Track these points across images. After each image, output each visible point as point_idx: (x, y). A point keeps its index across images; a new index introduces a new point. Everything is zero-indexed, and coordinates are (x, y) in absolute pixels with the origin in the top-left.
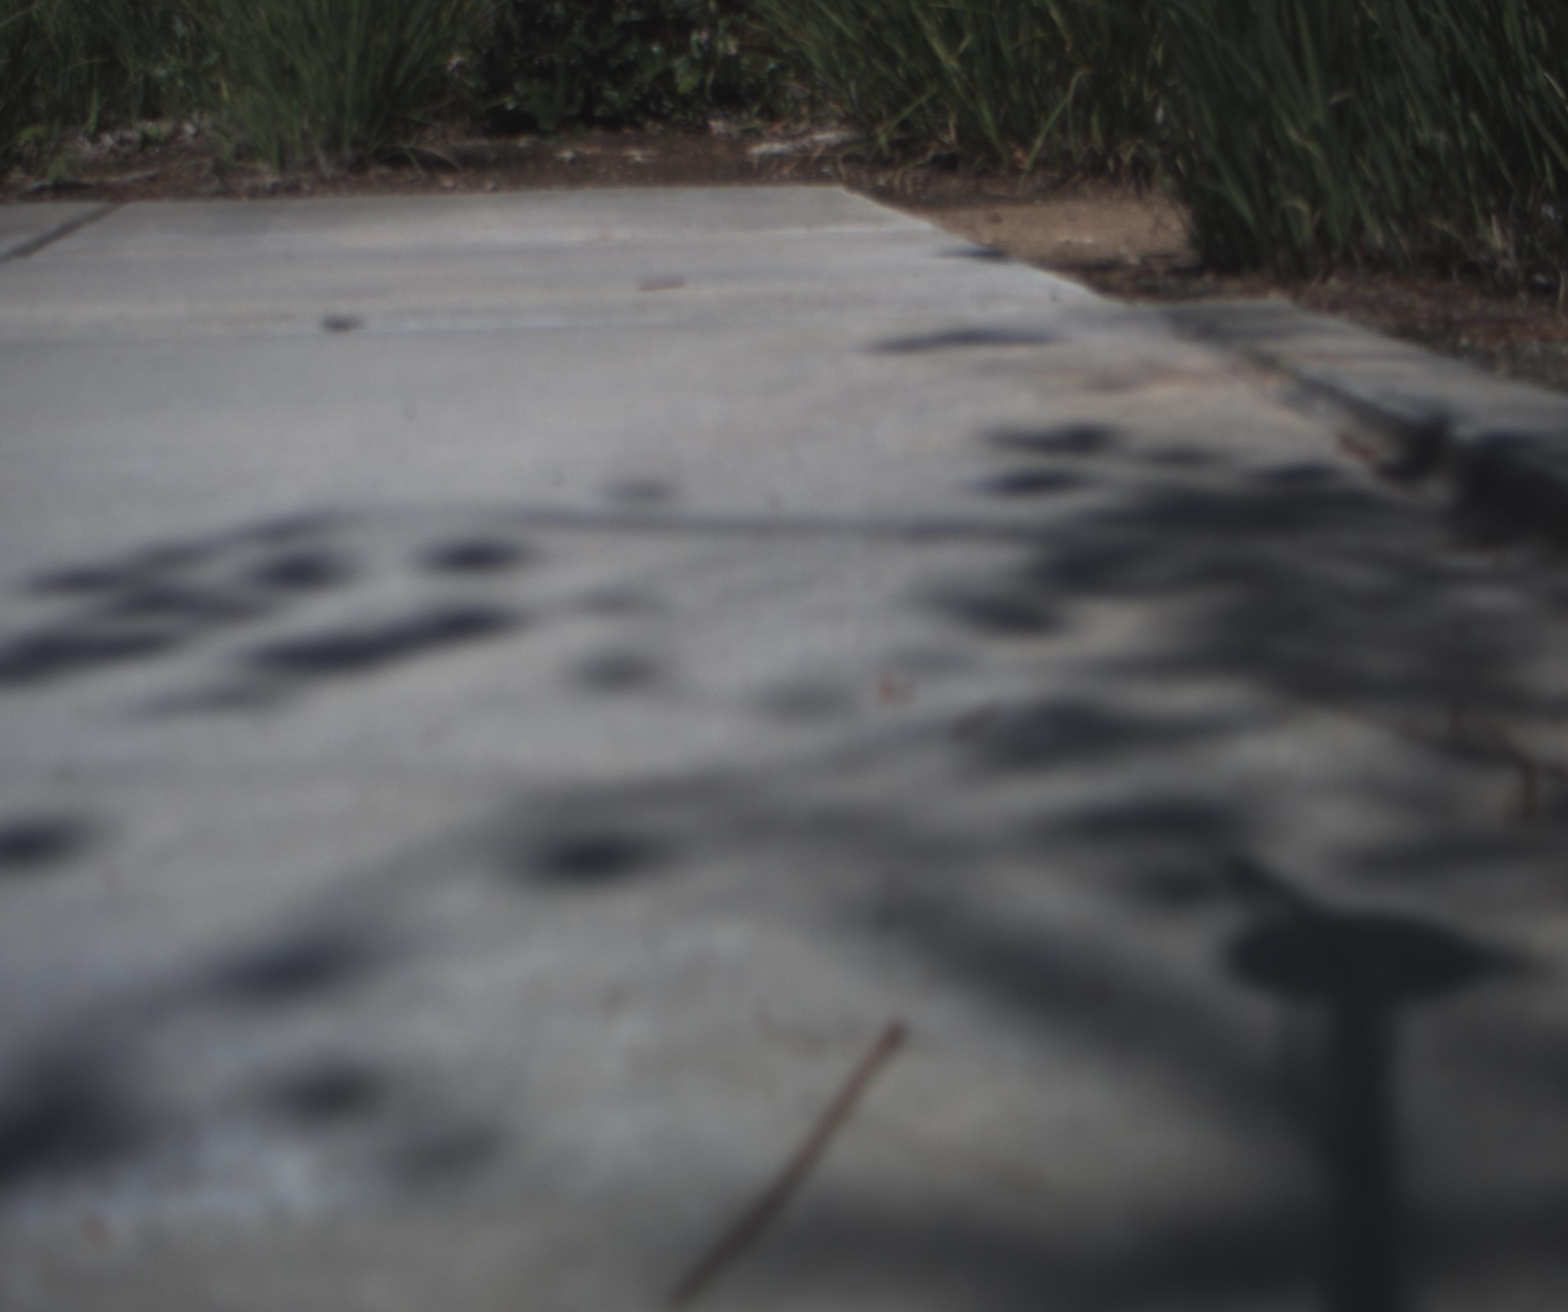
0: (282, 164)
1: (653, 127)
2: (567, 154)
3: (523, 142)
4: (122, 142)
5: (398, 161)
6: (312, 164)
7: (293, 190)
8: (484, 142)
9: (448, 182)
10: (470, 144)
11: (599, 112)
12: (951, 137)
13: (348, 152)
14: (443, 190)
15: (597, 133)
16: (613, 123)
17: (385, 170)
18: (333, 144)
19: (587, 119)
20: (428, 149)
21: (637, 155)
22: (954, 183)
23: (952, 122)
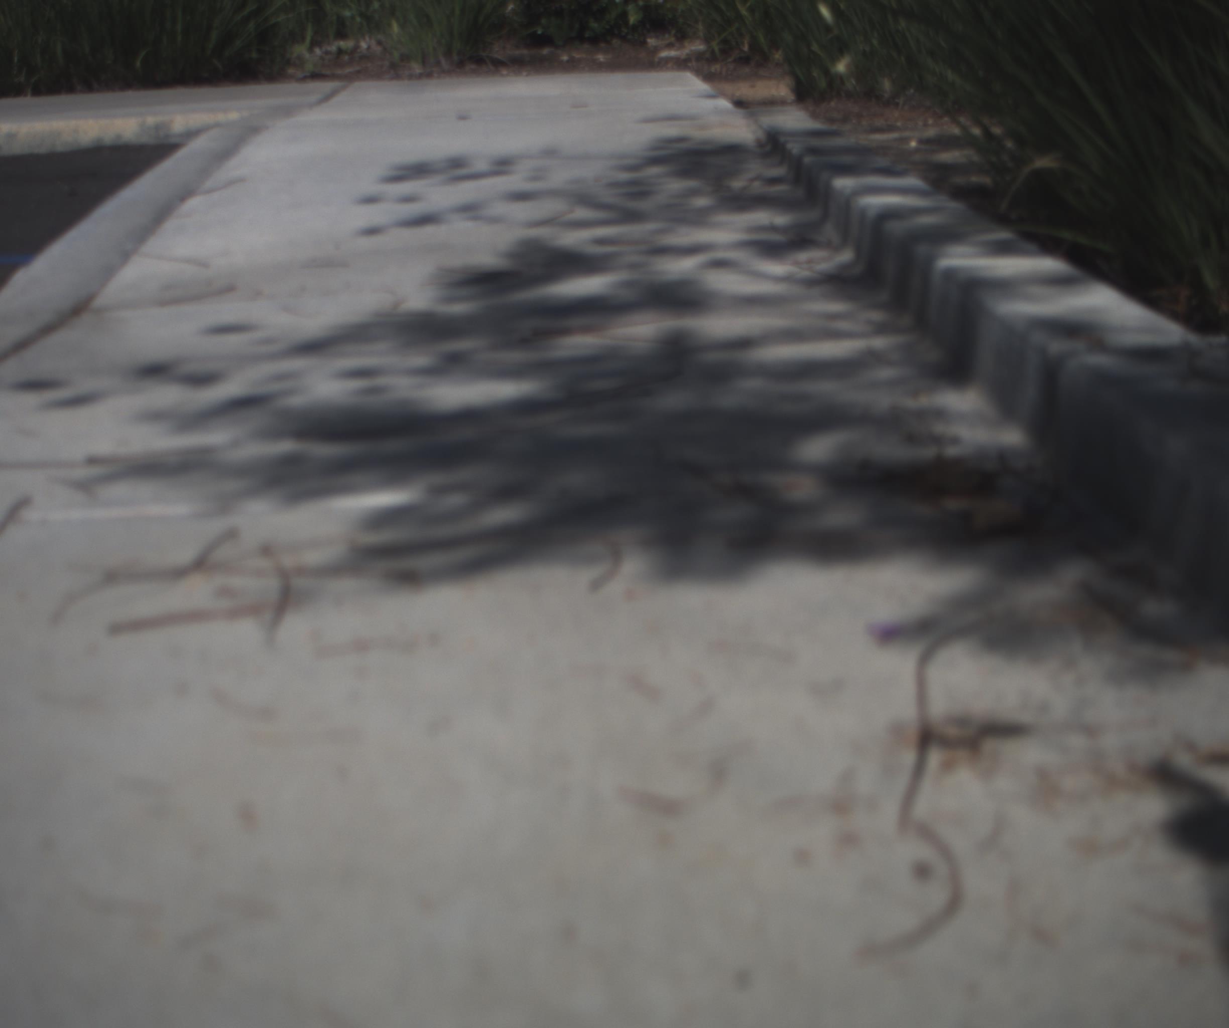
0: (424, 62)
1: (616, 42)
2: (565, 58)
3: (545, 51)
4: (327, 53)
5: (479, 61)
6: (438, 63)
7: (429, 75)
8: (525, 52)
9: (505, 72)
10: (517, 52)
11: (587, 34)
12: (746, 48)
13: (455, 58)
14: (502, 76)
15: (586, 46)
16: (595, 40)
17: (473, 66)
18: (448, 53)
19: (581, 38)
20: (496, 56)
21: (601, 58)
22: (747, 70)
23: (746, 42)
